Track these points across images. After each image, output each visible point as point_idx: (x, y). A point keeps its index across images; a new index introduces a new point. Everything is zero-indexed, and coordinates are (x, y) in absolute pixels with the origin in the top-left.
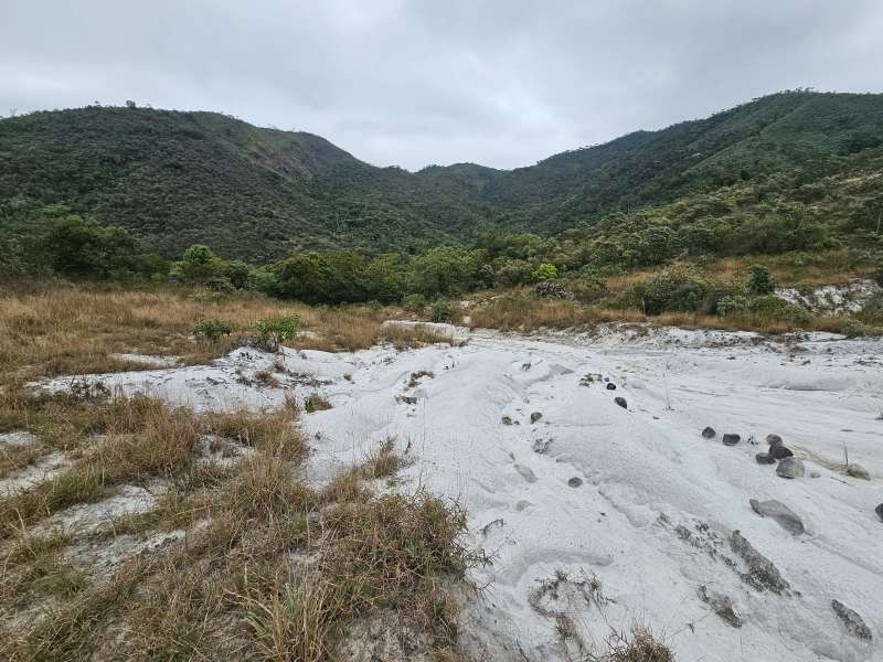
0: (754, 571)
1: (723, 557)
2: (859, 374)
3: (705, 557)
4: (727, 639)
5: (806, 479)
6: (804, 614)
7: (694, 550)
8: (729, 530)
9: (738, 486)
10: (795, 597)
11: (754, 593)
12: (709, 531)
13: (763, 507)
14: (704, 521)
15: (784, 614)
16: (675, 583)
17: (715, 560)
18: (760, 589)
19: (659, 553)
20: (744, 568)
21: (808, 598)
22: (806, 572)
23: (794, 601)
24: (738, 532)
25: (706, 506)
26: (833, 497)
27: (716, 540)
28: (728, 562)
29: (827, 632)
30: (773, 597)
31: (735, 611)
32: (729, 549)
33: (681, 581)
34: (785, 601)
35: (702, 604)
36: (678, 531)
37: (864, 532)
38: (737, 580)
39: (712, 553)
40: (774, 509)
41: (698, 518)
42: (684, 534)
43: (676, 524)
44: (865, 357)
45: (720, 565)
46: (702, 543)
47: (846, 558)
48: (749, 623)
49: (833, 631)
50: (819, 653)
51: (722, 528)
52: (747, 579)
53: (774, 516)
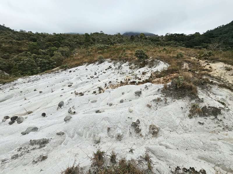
0: (40, 144)
1: (31, 150)
2: (14, 92)
3: (27, 155)
4: (48, 162)
5: (25, 120)
6: (54, 141)
7: (22, 157)
8: (28, 142)
9: (13, 133)
10: (51, 140)
11: (45, 148)
12: (22, 148)
13: (27, 132)
14: (19, 147)
15: (52, 145)
16: (25, 170)
17: (30, 152)
18: (44, 146)
19: (12, 171)
20: (38, 146)
21: (53, 138)
22: (49, 134)
23: (52, 141)
24: (31, 140)
25: (16, 144)
26: (33, 119)
27: (27, 148)
28: (34, 149)
29: (59, 139)
30: (48, 144)
31: (44, 156)
32: (31, 146)
33: (26, 167)
34: (50, 142)
35: (37, 164)
36: (13, 158)
37: (43, 121)
38: (39, 150)
39: (28, 152)
40: (29, 130)
41: (16, 149)
42: (16, 157)
43: (10, 158)
44: (11, 88)
45: (32, 152)
46: (23, 153)
47: (48, 126)
48: (48, 154)
49: (60, 138)
50: (60, 144)
51: (26, 144)
52: (41, 147)
53: (31, 131)
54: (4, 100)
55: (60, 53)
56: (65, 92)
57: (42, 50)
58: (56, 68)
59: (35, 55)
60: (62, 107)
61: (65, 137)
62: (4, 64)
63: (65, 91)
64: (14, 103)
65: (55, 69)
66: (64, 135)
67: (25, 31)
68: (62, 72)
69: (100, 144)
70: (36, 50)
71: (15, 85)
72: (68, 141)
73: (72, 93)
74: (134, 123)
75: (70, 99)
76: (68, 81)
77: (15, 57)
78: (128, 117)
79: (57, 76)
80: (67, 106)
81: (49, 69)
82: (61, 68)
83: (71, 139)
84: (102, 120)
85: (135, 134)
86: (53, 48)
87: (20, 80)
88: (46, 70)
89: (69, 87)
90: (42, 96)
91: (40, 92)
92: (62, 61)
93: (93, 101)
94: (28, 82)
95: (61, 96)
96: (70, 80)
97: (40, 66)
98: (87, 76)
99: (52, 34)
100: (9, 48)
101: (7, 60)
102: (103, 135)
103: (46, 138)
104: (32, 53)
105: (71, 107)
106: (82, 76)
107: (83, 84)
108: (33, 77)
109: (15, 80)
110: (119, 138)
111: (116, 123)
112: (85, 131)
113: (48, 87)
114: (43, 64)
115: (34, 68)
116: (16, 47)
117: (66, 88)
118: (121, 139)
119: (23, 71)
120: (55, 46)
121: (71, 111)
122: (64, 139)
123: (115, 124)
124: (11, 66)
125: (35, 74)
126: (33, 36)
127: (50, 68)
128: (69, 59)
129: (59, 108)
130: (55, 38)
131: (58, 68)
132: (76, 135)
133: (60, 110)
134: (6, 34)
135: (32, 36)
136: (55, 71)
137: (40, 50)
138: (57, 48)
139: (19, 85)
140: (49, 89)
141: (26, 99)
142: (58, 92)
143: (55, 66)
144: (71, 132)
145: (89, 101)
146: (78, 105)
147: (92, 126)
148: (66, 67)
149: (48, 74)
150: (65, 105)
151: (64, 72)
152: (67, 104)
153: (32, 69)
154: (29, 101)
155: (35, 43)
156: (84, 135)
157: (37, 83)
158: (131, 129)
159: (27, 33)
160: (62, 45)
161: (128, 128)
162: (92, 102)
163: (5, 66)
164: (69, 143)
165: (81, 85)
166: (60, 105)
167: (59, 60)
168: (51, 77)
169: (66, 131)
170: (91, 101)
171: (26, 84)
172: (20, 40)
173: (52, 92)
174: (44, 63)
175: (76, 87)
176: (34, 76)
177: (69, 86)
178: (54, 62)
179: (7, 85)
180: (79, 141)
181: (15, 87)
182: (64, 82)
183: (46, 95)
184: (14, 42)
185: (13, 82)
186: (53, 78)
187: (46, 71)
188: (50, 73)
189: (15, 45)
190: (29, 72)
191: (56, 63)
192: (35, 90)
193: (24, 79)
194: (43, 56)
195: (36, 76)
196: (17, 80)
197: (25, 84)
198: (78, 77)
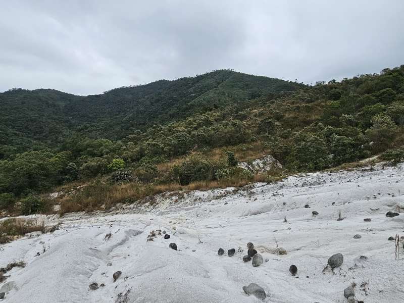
2: (274, 201)
5: (264, 264)
9: (237, 281)
13: (248, 289)
40: (252, 289)
44: (274, 193)
53: (253, 293)
54: (259, 213)
55: (388, 119)
56: (370, 230)
57: (346, 116)
58: (371, 159)
59: (330, 127)
60: (336, 270)
62: (280, 148)
63: (373, 227)
64: (268, 224)
65: (367, 160)
67: (323, 82)
68: (383, 169)
70: (334, 117)
71: (282, 187)
73: (391, 239)
76: (390, 198)
77: (297, 134)
79: (366, 178)
80: (350, 273)
81: (351, 160)
82: (382, 159)
86: (373, 106)
87: (292, 179)
88: (344, 161)
89: (389, 218)
90: (316, 223)
91: (315, 213)
92: (392, 138)
94: (303, 186)
95: (357, 237)
96: (397, 197)
97: (333, 152)
99: (379, 73)
100: (292, 119)
101: (286, 140)
104: (326, 124)
105: (359, 281)
108: (313, 176)
109: (284, 178)
113: (334, 203)
114: (340, 148)
115: (321, 157)
116: (302, 116)
117: (380, 219)
119: (302, 162)
120: (381, 101)
121: (353, 295)
124: (289, 151)
125: (320, 171)
126: (336, 88)
127: (356, 156)
129: (330, 269)
130: (383, 81)
131: (375, 157)
133: (329, 274)
134: (294, 96)
135: (334, 90)
136: (365, 165)
137: (343, 115)
138: (383, 106)
139: (287, 188)
140: (333, 210)
141: (286, 221)
142: (355, 223)
143: (369, 152)
146: (381, 288)
148: (397, 155)
149: (345, 172)
150: (344, 267)
152: (350, 269)
153: (317, 158)
154: (290, 226)
155: (336, 103)
157: (317, 190)
159: (325, 86)
163: (280, 151)
166: (334, 263)
167: (384, 136)
168: (350, 181)
171: (299, 188)
172: (311, 101)
173: (339, 220)
174: (344, 145)
176: (315, 174)
177: (390, 214)
178: (368, 142)
179: (272, 186)
181: (281, 192)
182: (377, 200)
183: (325, 224)
184: (303, 107)
185: (282, 181)
186: (353, 184)
187: (343, 165)
188: (350, 170)
189: (302, 113)
190: (311, 165)
191: (374, 144)
192: (307, 206)
193: (298, 179)
194: (345, 128)
195: (321, 175)
196: (287, 179)
197: (296, 189)
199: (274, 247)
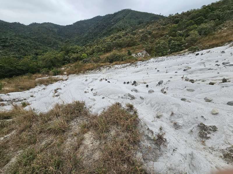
5: (138, 85)
6: (137, 100)
9: (129, 89)
11: (132, 101)
18: (132, 100)
21: (137, 98)
22: (137, 95)
24: (129, 93)
26: (141, 86)
28: (129, 98)
30: (134, 100)
32: (128, 96)
36: (121, 98)
38: (130, 100)
41: (124, 94)
44: (145, 65)
45: (127, 99)
46: (125, 98)
49: (140, 100)
50: (139, 104)
51: (127, 94)
52: (131, 99)
53: (134, 91)
54: (139, 72)
55: (196, 32)
59: (171, 37)
60: (160, 85)
61: (143, 101)
62: (149, 47)
63: (177, 75)
64: (141, 75)
65: (183, 51)
66: (143, 100)
68: (188, 54)
69: (159, 119)
70: (174, 32)
71: (148, 63)
72: (143, 105)
73: (182, 78)
74: (204, 125)
75: (169, 81)
76: (187, 65)
77: (157, 41)
78: (202, 116)
79: (180, 58)
81: (177, 51)
83: (146, 105)
84: (173, 104)
85: (197, 136)
86: (192, 26)
87: (152, 60)
89: (184, 71)
90: (158, 74)
91: (158, 71)
92: (196, 41)
93: (190, 89)
94: (156, 62)
95: (171, 78)
96: (189, 64)
97: (170, 48)
98: (217, 61)
100: (156, 34)
101: (152, 44)
102: (166, 115)
103: (135, 96)
105: (166, 87)
106: (209, 61)
107: (202, 70)
108: (160, 58)
109: (149, 59)
110: (176, 126)
111: (183, 114)
112: (156, 105)
113: (166, 67)
114: (173, 46)
115: (165, 50)
117: (181, 72)
118: (177, 128)
119: (157, 53)
120: (196, 23)
121: (164, 90)
122: (142, 103)
123: (181, 114)
124: (152, 48)
126: (178, 17)
127: (179, 50)
128: (207, 38)
129: (158, 85)
130: (200, 12)
131: (186, 50)
132: (149, 105)
133: (158, 86)
134: (158, 23)
136: (182, 53)
137: (178, 31)
138: (196, 26)
140: (165, 70)
141: (148, 74)
142: (171, 73)
143: (184, 48)
144: (148, 101)
145: (186, 87)
146: (172, 88)
147: (163, 105)
148: (195, 49)
149: (173, 56)
150: (163, 84)
151: (191, 55)
152: (165, 84)
153: (163, 51)
155: (176, 25)
156: (154, 107)
157: (161, 63)
158: (195, 129)
159: (173, 17)
160: (206, 20)
161: (193, 126)
162: (188, 90)
163: (149, 49)
164: (143, 106)
165: (199, 72)
166: (160, 83)
167: (193, 40)
169: (145, 99)
170: (187, 88)
172: (165, 25)
173: (166, 73)
174: (175, 45)
175: (192, 73)
179: (144, 62)
180: (149, 109)
182: (182, 66)
183: (161, 74)
184: (161, 28)
187: (173, 53)
188: (175, 55)
189: (160, 31)
190: (160, 54)
191: (188, 44)
192: (156, 69)
193: (154, 59)
194: (177, 38)
195: (163, 57)
197: (153, 63)
198: (202, 61)
199: (142, 82)
